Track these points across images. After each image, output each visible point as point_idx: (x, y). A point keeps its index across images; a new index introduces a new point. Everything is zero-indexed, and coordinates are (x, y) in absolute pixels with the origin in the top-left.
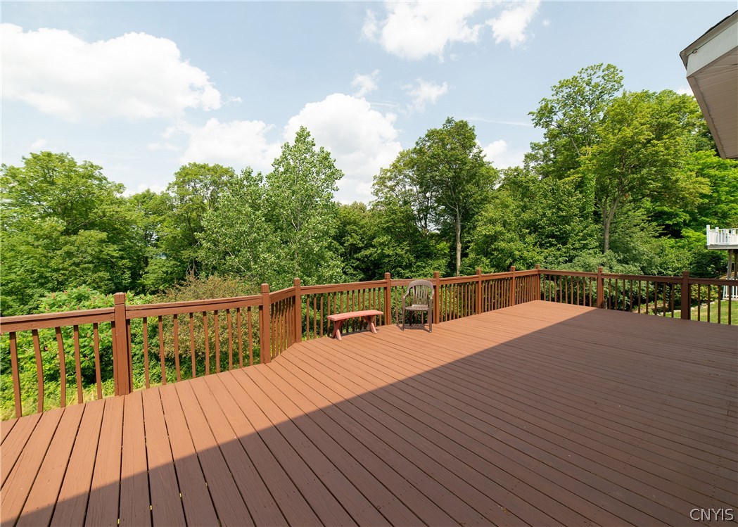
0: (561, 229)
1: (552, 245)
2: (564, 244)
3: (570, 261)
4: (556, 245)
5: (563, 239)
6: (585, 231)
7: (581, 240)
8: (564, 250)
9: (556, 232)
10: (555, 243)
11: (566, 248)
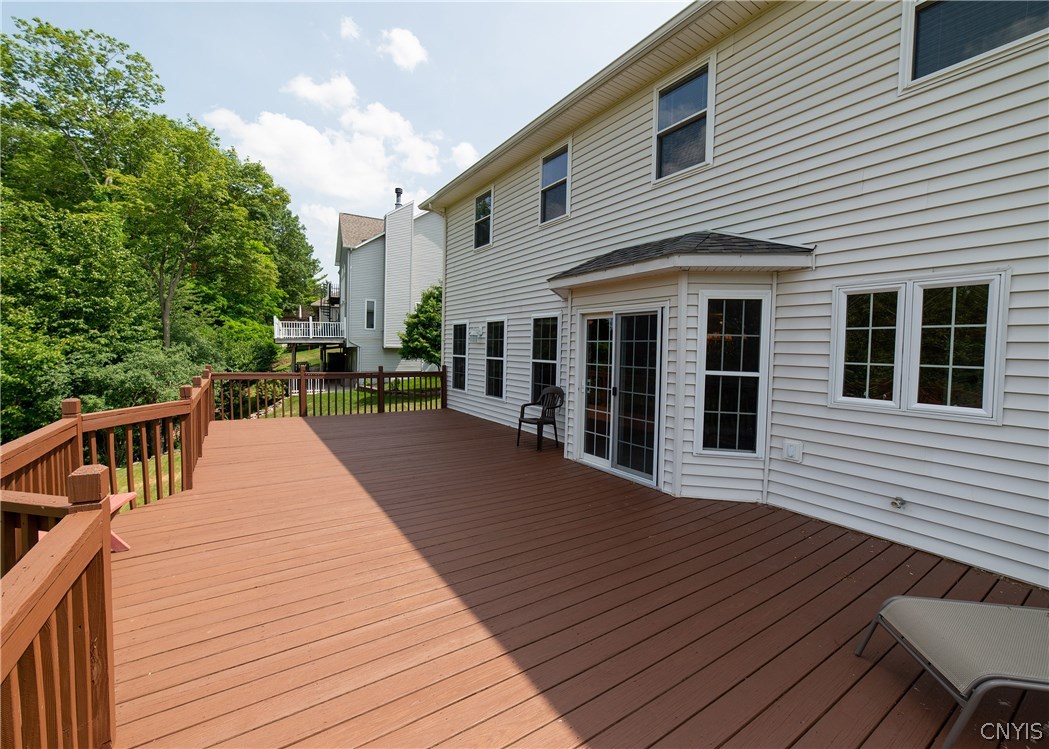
0: (97, 304)
1: (75, 330)
2: (104, 328)
3: (119, 360)
4: (87, 331)
5: (99, 320)
6: (139, 311)
7: (134, 324)
8: (103, 341)
9: (85, 306)
10: (86, 327)
11: (106, 337)
